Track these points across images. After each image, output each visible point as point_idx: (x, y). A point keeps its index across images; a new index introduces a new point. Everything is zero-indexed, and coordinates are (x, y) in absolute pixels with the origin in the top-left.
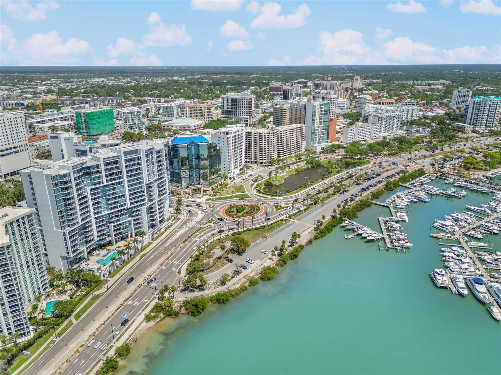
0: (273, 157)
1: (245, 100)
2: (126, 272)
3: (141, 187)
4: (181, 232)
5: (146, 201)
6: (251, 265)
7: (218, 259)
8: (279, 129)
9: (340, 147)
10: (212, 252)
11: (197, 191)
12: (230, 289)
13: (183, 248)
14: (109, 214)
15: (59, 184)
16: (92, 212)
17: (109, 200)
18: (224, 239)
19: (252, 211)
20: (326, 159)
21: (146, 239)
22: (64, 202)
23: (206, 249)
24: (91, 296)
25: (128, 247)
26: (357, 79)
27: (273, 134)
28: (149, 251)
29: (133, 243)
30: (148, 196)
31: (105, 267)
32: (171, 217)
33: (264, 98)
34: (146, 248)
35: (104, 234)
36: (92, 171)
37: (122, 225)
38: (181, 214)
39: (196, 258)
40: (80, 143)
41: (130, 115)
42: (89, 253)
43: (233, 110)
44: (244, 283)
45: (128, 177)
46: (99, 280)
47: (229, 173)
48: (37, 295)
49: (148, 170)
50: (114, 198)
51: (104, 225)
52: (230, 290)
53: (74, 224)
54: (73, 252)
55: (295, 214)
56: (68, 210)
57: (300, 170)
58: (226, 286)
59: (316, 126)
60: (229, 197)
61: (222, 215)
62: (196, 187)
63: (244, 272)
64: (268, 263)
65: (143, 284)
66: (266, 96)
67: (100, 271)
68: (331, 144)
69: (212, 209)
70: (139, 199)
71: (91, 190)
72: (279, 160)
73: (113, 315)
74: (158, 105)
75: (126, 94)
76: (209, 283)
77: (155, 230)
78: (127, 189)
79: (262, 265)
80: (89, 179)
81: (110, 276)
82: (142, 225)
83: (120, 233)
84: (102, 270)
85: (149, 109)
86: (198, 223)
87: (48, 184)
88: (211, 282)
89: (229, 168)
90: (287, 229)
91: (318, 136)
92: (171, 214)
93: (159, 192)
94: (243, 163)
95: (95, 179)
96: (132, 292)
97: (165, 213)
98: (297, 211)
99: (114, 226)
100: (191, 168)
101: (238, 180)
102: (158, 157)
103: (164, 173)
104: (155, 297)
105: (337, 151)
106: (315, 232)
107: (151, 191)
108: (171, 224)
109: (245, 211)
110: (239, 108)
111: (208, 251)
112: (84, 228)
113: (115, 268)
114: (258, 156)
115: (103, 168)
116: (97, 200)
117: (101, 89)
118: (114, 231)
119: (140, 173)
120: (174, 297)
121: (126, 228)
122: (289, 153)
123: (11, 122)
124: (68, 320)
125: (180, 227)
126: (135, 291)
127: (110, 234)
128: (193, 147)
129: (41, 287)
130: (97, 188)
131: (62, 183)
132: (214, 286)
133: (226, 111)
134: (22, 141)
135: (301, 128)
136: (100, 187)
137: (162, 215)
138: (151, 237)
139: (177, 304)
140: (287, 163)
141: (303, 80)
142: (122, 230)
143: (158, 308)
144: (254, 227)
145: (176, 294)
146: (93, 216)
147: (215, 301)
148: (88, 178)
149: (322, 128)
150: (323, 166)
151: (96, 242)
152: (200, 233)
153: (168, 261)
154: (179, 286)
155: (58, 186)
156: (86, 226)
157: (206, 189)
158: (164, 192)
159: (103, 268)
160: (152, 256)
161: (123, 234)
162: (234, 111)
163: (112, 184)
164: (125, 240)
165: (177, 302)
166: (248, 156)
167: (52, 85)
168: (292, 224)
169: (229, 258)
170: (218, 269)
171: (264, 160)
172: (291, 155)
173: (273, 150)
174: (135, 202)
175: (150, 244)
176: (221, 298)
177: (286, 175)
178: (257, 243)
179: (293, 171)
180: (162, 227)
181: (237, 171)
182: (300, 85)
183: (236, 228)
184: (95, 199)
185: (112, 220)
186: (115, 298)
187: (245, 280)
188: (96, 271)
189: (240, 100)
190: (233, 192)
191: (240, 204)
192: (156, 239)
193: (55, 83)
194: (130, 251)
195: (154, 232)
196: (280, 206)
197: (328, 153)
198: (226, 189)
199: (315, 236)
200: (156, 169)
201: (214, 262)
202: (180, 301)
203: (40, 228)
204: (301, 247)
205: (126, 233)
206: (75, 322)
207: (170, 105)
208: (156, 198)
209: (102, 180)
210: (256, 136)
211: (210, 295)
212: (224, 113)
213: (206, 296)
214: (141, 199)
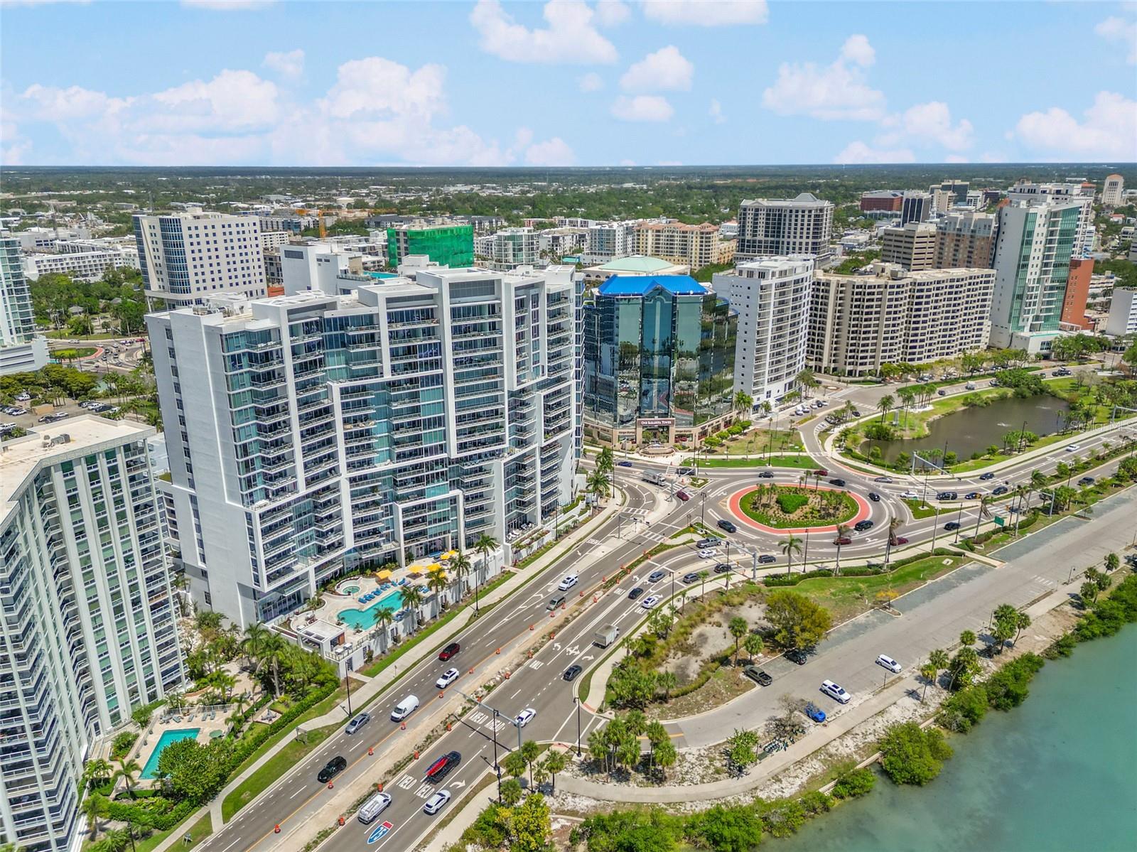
0: (890, 357)
1: (803, 211)
2: (419, 661)
3: (495, 400)
4: (601, 551)
5: (506, 445)
6: (838, 707)
7: (717, 664)
8: (915, 277)
9: (1103, 346)
10: (696, 632)
11: (659, 434)
12: (762, 795)
13: (604, 605)
14: (394, 471)
15: (245, 361)
16: (343, 460)
17: (398, 427)
18: (738, 594)
19: (831, 511)
20: (1059, 377)
21: (498, 558)
22: (257, 418)
23: (676, 620)
24: (293, 735)
25: (437, 580)
26: (1114, 184)
27: (895, 290)
28: (500, 601)
29: (454, 568)
30: (513, 430)
31: (358, 637)
32: (578, 500)
33: (847, 225)
34: (494, 588)
35: (375, 532)
36: (352, 332)
37: (430, 510)
38: (608, 495)
39: (644, 648)
40: (355, 273)
41: (511, 242)
42: (325, 585)
43: (770, 239)
44: (813, 779)
45: (457, 363)
46: (331, 680)
47: (755, 392)
48: (144, 701)
49: (519, 351)
50: (414, 425)
51: (376, 503)
52: (759, 800)
53: (283, 489)
54: (270, 579)
55: (987, 537)
56: (265, 445)
57: (978, 402)
58: (745, 781)
59: (1029, 277)
60: (752, 460)
61: (732, 513)
62: (656, 421)
63: (815, 735)
64: (903, 711)
65: (461, 715)
66: (851, 219)
67: (340, 650)
68: (1074, 334)
69: (700, 490)
70: (486, 436)
71: (344, 392)
72: (909, 370)
73: (340, 822)
74: (579, 230)
75: (515, 212)
76: (683, 756)
77: (526, 535)
78: (451, 400)
79: (881, 713)
80: (343, 358)
81: (370, 667)
82: (489, 515)
83: (423, 533)
84: (348, 645)
85: (558, 238)
86: (656, 528)
87: (211, 356)
88: (690, 751)
89: (757, 376)
90: (964, 587)
91: (1032, 308)
92: (578, 494)
93: (547, 421)
94: (798, 366)
95: (359, 358)
96: (420, 740)
97: (560, 487)
98: (992, 526)
99: (405, 511)
100: (647, 375)
101: (780, 416)
102: (552, 315)
103: (567, 367)
104: (490, 775)
105: (1094, 357)
106: (1076, 611)
107: (523, 417)
108: (575, 522)
109: (807, 509)
110: (786, 234)
111: (682, 626)
112: (316, 507)
113: (390, 643)
114: (842, 353)
115: (384, 330)
116: (362, 426)
117: (464, 203)
118: (407, 524)
119: (494, 357)
120: (557, 792)
121: (440, 521)
122: (939, 351)
123: (231, 233)
124: (200, 813)
125: (601, 536)
126: (430, 739)
127: (393, 533)
128: (658, 304)
129: (157, 676)
130: (364, 388)
131: (253, 358)
132: (700, 770)
133: (748, 241)
134: (253, 282)
135: (983, 279)
136: (373, 386)
137: (552, 493)
138: (511, 554)
139: (563, 821)
140: (931, 378)
141: (958, 182)
142: (430, 523)
143: (492, 831)
144: (843, 565)
145: (564, 779)
146: (345, 475)
147: (703, 840)
148: (338, 354)
149: (1049, 284)
150: (1054, 396)
151: (349, 552)
152: (660, 561)
153: (552, 645)
154: (576, 744)
155: (241, 367)
156: (322, 501)
157: (683, 429)
158: (562, 422)
159: (352, 639)
160: (506, 620)
161: (431, 536)
162: (772, 242)
163: (411, 381)
164: (436, 555)
165: (563, 813)
166: (812, 352)
167: (367, 195)
168: (980, 572)
169: (758, 667)
170: (717, 704)
171: (861, 364)
172: (945, 357)
173: (892, 338)
174: (475, 444)
175: (506, 575)
176: (726, 833)
177: (931, 412)
178: (854, 625)
179: (955, 402)
180: (546, 528)
181: (778, 389)
182: (950, 193)
183: (782, 561)
184: (355, 420)
185: (400, 492)
186: (363, 753)
187: (816, 766)
188: (326, 647)
189: (791, 211)
190: (765, 449)
191: (789, 484)
192: (526, 563)
193: (375, 193)
194: (441, 594)
195: (522, 541)
196: (928, 505)
197: (1063, 361)
198: (742, 437)
199: (1079, 628)
200: (544, 351)
201: (703, 673)
202: (573, 813)
203: (192, 491)
204: (1032, 663)
205: (440, 534)
206: (218, 826)
207: (607, 228)
208: (538, 440)
209: (379, 364)
210: (841, 292)
211: (688, 809)
212: (743, 245)
213: (671, 811)
214: (490, 435)
